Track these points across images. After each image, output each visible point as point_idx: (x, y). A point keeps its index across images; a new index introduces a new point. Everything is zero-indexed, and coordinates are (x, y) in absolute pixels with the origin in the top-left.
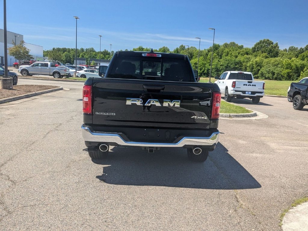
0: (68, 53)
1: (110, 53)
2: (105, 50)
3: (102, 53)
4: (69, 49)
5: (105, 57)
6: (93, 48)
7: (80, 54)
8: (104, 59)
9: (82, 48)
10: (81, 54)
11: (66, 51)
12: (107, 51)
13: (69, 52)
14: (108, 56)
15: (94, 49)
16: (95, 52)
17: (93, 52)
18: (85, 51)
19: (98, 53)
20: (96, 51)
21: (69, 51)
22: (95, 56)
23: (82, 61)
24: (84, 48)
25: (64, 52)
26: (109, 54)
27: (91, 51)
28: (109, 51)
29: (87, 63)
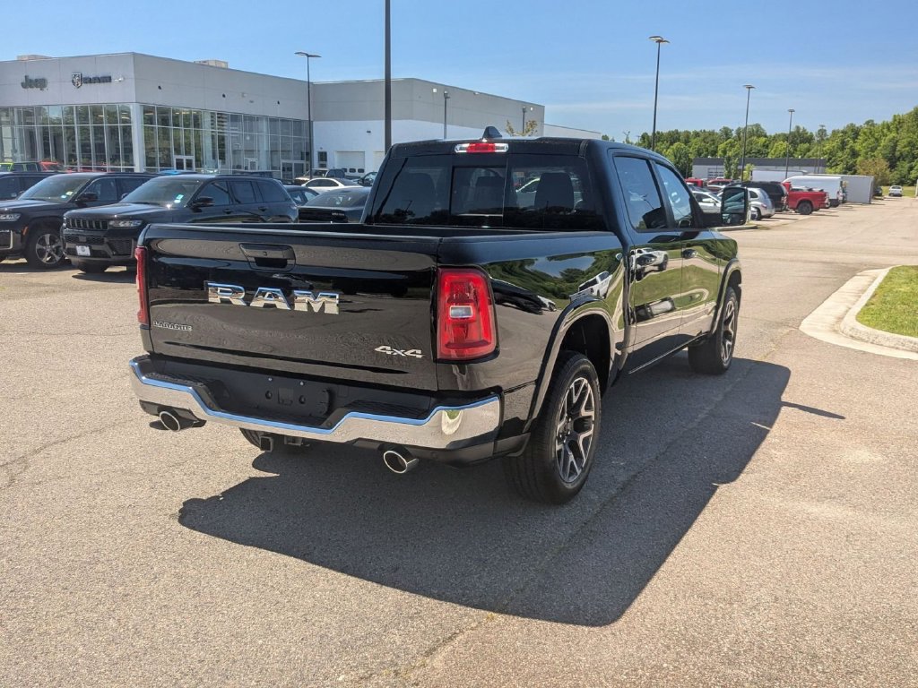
0: (683, 145)
1: (812, 136)
2: (798, 128)
3: (785, 138)
4: (687, 133)
5: (795, 150)
6: (758, 126)
7: (717, 147)
8: (791, 155)
9: (725, 128)
10: (721, 147)
11: (679, 140)
12: (804, 130)
13: (686, 142)
14: (807, 145)
15: (762, 127)
16: (766, 136)
17: (759, 136)
18: (734, 135)
19: (775, 138)
20: (768, 134)
21: (687, 138)
22: (763, 150)
23: (715, 167)
24: (730, 128)
25: (672, 144)
26: (809, 139)
27: (752, 134)
28: (809, 131)
29: (729, 172)
